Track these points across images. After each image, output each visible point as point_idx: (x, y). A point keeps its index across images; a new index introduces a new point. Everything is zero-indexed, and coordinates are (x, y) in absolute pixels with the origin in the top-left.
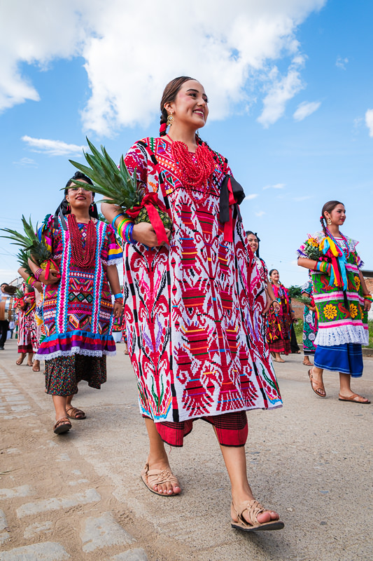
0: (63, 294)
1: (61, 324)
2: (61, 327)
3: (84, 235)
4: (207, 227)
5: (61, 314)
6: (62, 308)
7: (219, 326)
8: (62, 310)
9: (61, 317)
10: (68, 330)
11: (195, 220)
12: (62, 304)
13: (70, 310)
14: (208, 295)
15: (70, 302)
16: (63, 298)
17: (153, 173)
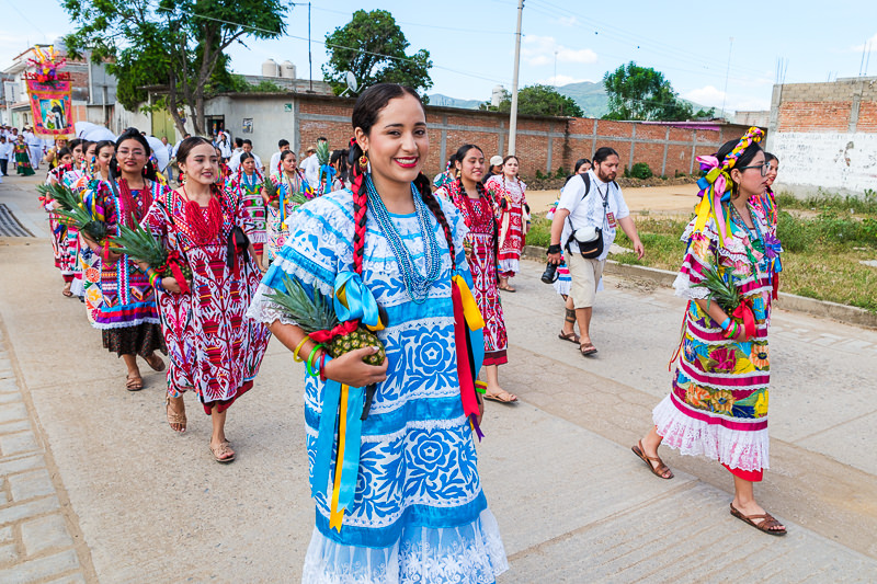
0: (122, 267)
1: (123, 296)
2: (124, 299)
3: (140, 203)
4: (218, 274)
5: (123, 287)
6: (123, 281)
7: (228, 345)
8: (123, 283)
9: (123, 290)
10: (131, 302)
11: (208, 270)
12: (123, 277)
13: (131, 282)
14: (221, 324)
15: (131, 275)
16: (123, 271)
17: (171, 231)
